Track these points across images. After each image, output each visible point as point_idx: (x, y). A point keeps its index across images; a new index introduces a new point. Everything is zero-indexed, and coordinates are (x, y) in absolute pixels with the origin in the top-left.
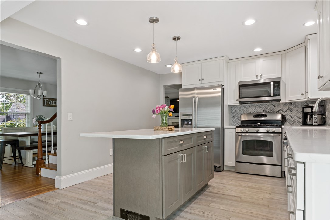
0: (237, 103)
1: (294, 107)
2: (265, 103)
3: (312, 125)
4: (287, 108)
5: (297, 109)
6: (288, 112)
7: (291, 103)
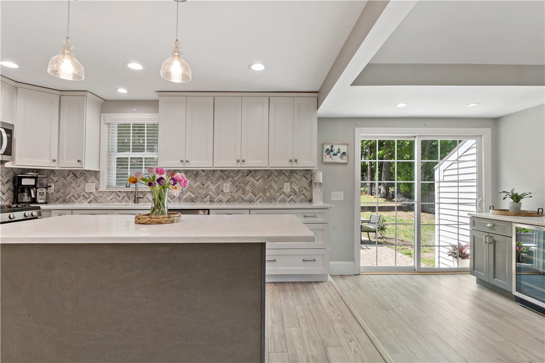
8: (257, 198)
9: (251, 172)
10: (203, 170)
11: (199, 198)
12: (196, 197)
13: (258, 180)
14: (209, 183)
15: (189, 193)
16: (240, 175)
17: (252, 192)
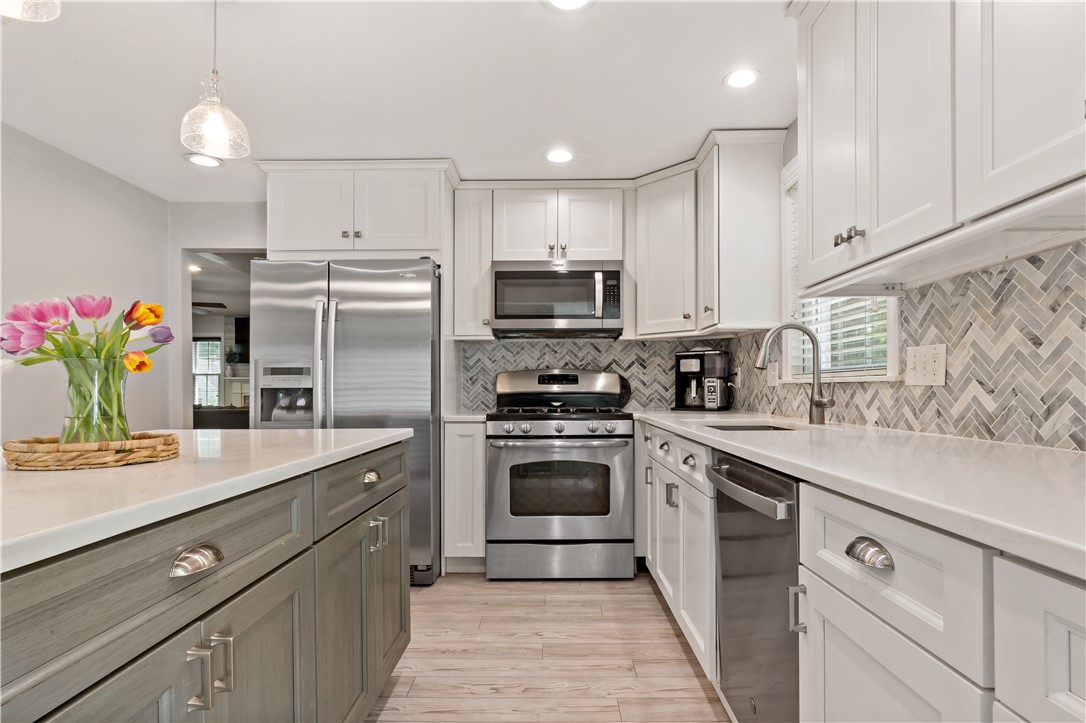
0: (487, 334)
1: (650, 356)
2: (570, 340)
3: (701, 408)
4: (633, 357)
5: (658, 360)
6: (635, 368)
7: (643, 343)
10: (1034, 260)
11: (1019, 418)
12: (1006, 412)
14: (1068, 325)
15: (974, 388)
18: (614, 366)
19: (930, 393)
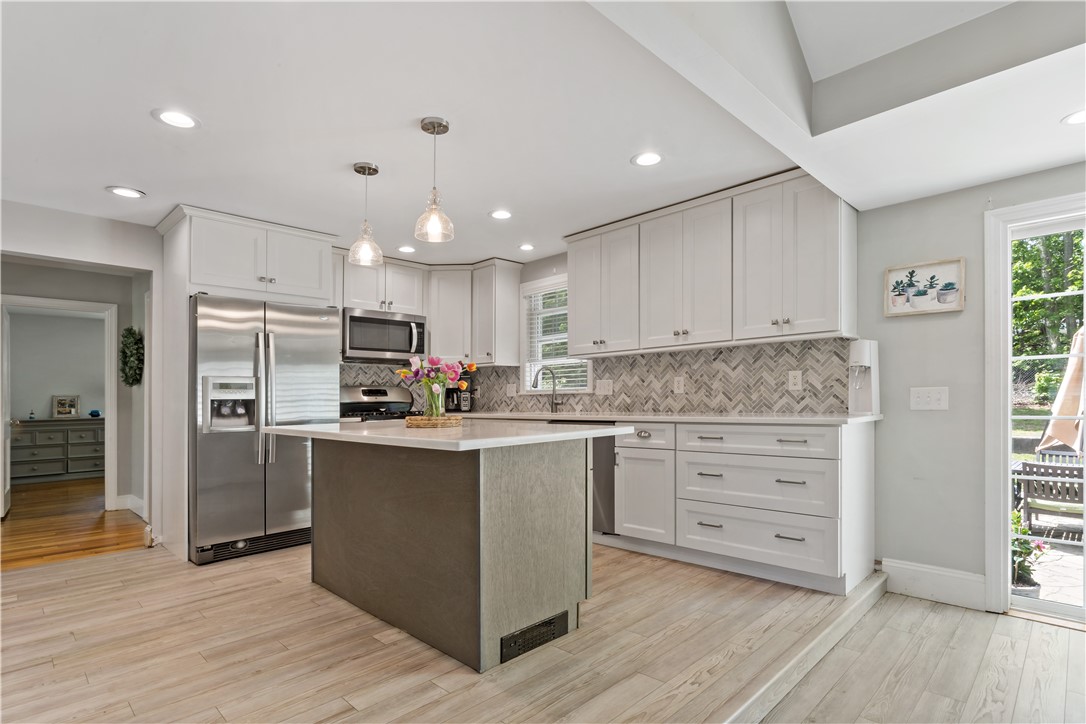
3: (460, 410)
8: (733, 404)
9: (721, 352)
13: (735, 368)
16: (702, 359)
17: (724, 393)
18: (402, 384)
19: (606, 398)
